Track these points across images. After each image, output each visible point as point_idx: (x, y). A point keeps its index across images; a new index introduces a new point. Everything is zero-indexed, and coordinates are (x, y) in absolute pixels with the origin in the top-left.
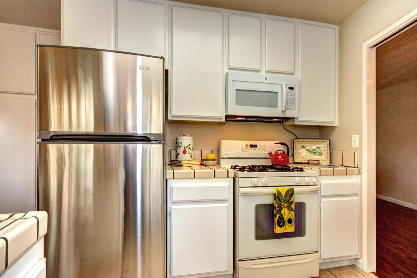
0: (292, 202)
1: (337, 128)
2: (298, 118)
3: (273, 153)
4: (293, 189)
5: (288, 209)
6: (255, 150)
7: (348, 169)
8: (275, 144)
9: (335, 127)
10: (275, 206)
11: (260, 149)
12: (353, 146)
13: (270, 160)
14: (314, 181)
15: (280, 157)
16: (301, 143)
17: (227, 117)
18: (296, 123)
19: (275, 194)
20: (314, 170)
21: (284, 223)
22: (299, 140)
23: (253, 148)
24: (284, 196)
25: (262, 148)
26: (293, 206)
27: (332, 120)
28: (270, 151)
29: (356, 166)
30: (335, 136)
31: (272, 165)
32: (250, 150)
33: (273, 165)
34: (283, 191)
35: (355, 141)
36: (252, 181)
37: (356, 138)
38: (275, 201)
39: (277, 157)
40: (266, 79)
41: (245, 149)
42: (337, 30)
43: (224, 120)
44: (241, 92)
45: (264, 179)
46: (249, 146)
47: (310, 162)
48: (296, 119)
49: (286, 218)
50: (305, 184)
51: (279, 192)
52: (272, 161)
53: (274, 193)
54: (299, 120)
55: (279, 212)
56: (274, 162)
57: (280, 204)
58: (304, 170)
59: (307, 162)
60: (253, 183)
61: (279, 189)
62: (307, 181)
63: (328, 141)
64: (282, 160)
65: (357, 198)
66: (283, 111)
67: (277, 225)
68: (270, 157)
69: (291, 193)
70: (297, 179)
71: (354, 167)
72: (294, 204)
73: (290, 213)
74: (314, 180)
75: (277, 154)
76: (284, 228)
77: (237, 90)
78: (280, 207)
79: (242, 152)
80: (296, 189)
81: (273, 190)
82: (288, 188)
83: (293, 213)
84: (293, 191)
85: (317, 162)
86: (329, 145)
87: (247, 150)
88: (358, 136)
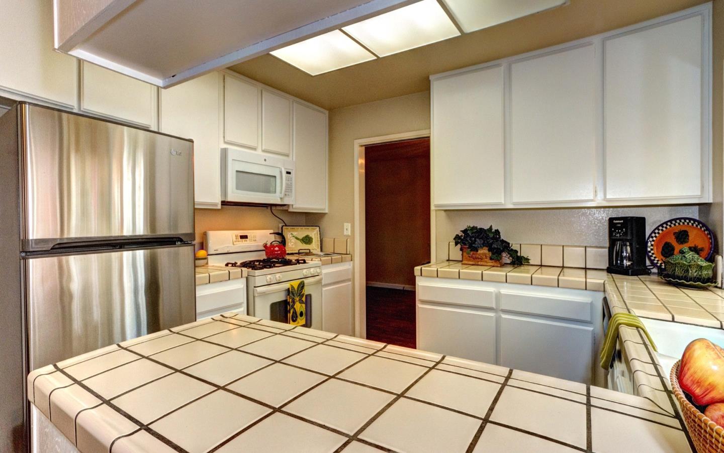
0: (302, 296)
1: (326, 216)
2: (292, 205)
3: (269, 245)
4: (303, 281)
5: (300, 303)
6: (246, 242)
7: (343, 256)
8: (270, 234)
9: (324, 214)
10: (289, 302)
11: (251, 241)
12: (345, 233)
13: (264, 252)
14: (319, 272)
15: (277, 249)
16: (289, 232)
17: (224, 203)
18: (291, 210)
19: (289, 289)
20: (315, 261)
21: (297, 317)
22: (288, 227)
23: (243, 240)
24: (296, 289)
25: (253, 239)
26: (304, 299)
27: (322, 207)
28: (265, 242)
29: (348, 253)
30: (325, 223)
31: (266, 258)
32: (241, 243)
33: (270, 258)
34: (295, 284)
35: (347, 229)
36: (268, 278)
37: (348, 226)
38: (288, 297)
39: (274, 250)
40: (265, 160)
41: (235, 242)
42: (327, 115)
43: (219, 207)
44: (241, 174)
45: (278, 275)
46: (239, 237)
47: (301, 251)
48: (291, 207)
49: (298, 310)
50: (311, 276)
51: (292, 287)
52: (267, 254)
53: (287, 288)
54: (294, 207)
55: (293, 307)
56: (270, 255)
57: (293, 298)
58: (307, 262)
59: (297, 252)
60: (269, 280)
61: (293, 283)
62: (313, 273)
63: (318, 228)
64: (279, 252)
65: (350, 283)
66: (281, 198)
67: (291, 320)
68: (264, 249)
69: (302, 286)
70: (305, 271)
71: (347, 254)
72: (304, 296)
73: (301, 306)
74: (318, 270)
75: (272, 245)
76: (297, 322)
77: (237, 171)
78: (294, 302)
79: (232, 245)
80: (306, 281)
81: (287, 286)
82: (299, 281)
83: (304, 305)
84: (304, 284)
85: (308, 251)
86: (319, 233)
87: (237, 243)
88: (350, 225)
